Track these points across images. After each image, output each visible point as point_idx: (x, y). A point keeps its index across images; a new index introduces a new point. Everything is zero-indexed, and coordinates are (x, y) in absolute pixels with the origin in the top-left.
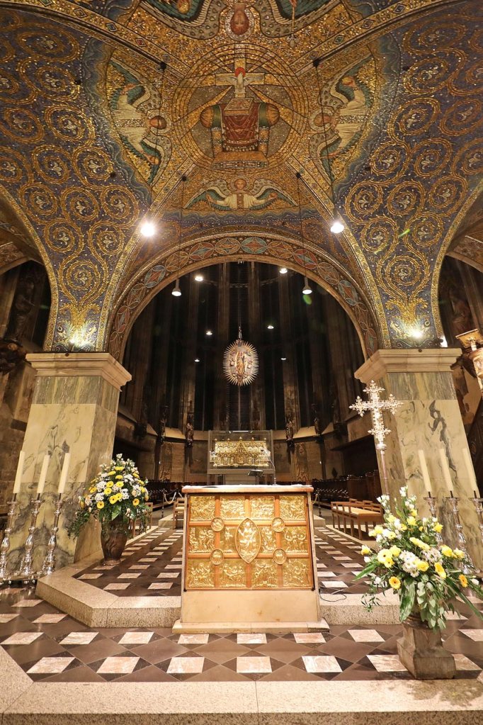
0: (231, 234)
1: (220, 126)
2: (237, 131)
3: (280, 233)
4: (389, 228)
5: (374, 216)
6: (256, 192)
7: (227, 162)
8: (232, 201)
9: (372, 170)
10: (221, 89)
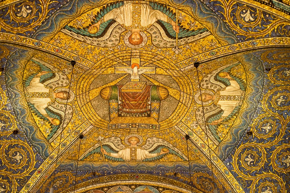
0: (124, 183)
1: (117, 99)
2: (132, 103)
3: (172, 183)
4: (276, 184)
5: (260, 173)
6: (148, 147)
7: (122, 124)
8: (125, 154)
9: (253, 134)
10: (118, 76)
